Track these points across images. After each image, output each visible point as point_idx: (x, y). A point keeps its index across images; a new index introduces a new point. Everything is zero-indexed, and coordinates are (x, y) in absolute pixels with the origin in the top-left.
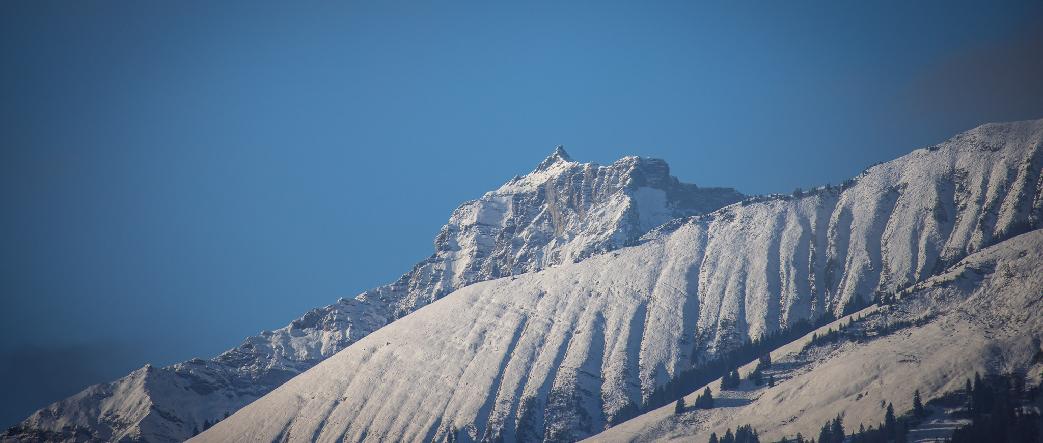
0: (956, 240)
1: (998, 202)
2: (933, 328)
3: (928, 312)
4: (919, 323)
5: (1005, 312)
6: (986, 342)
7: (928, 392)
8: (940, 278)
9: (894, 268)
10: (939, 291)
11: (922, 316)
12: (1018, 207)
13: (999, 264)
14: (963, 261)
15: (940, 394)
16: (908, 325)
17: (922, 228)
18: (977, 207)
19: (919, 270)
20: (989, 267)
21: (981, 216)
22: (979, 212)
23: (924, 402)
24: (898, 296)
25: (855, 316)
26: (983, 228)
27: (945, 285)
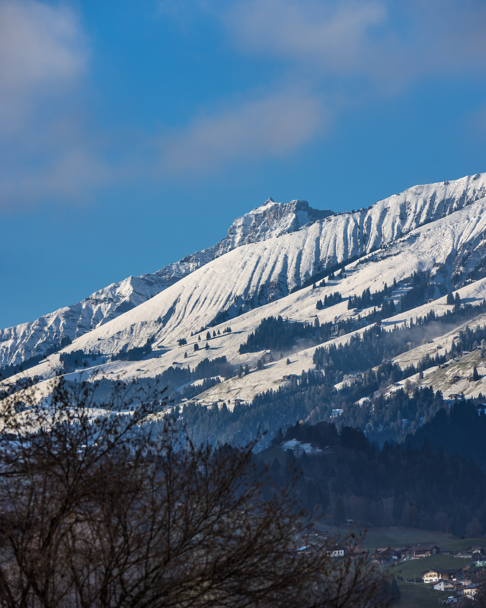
0: (407, 226)
1: (420, 212)
2: (400, 256)
3: (398, 251)
4: (395, 255)
5: (423, 250)
6: (418, 260)
7: (398, 278)
8: (402, 239)
9: (386, 236)
10: (402, 244)
11: (396, 253)
12: (427, 214)
13: (422, 234)
14: (409, 233)
15: (402, 279)
16: (391, 256)
17: (395, 222)
18: (414, 214)
19: (394, 237)
20: (418, 235)
21: (415, 217)
22: (414, 216)
23: (397, 282)
24: (388, 246)
25: (373, 253)
26: (416, 222)
27: (403, 241)
